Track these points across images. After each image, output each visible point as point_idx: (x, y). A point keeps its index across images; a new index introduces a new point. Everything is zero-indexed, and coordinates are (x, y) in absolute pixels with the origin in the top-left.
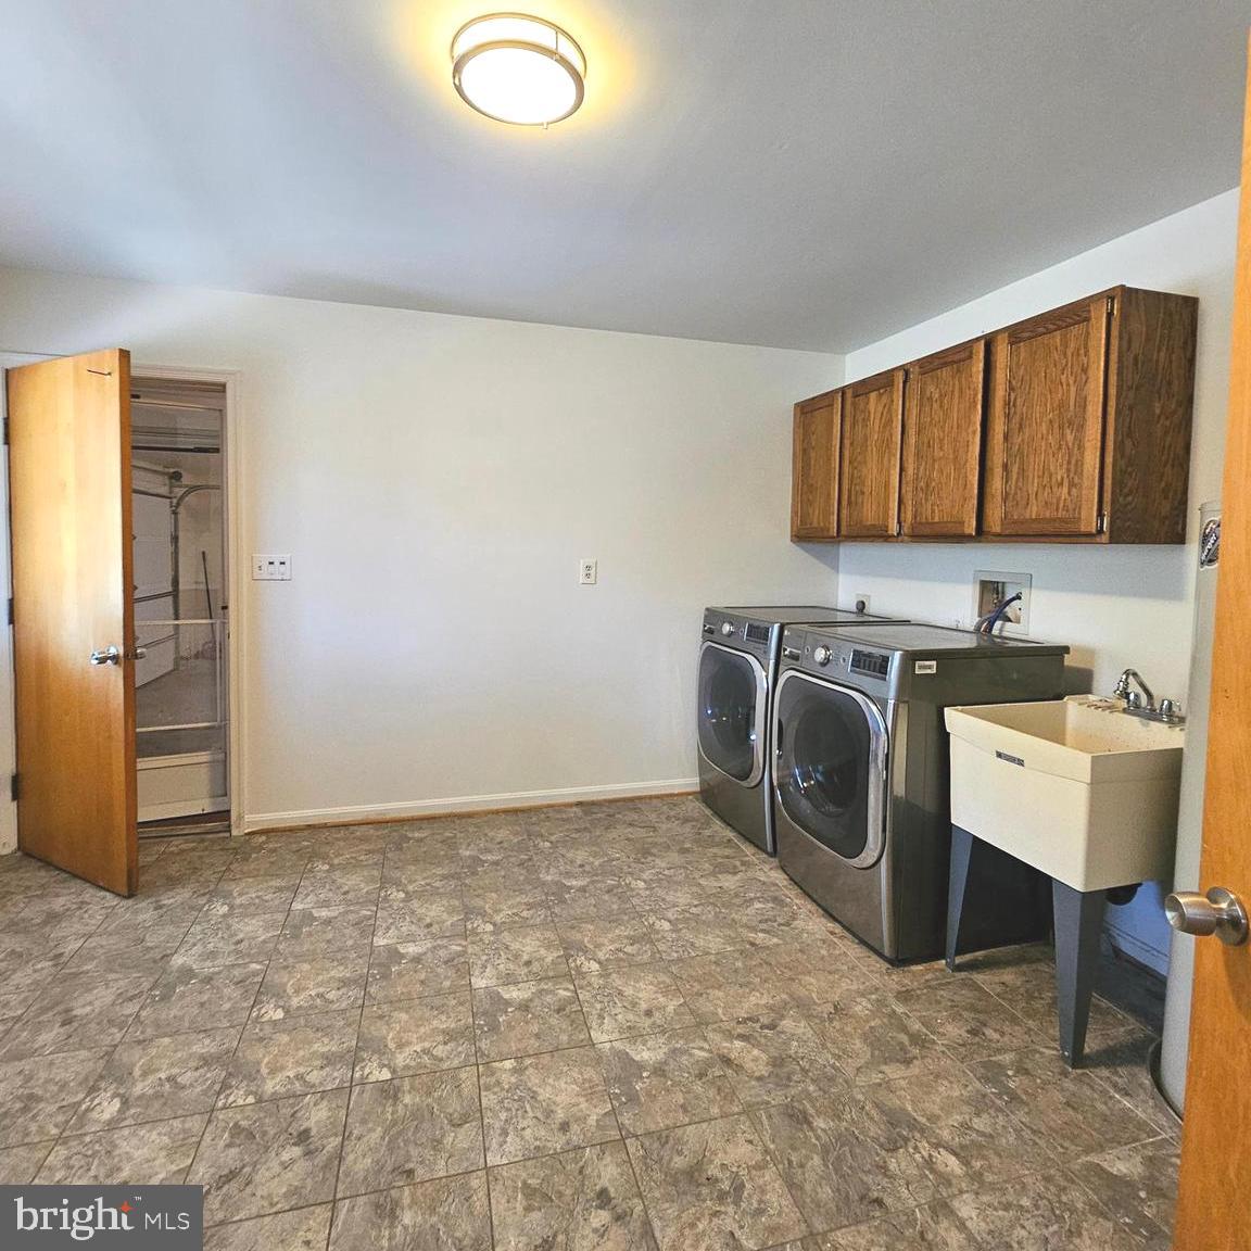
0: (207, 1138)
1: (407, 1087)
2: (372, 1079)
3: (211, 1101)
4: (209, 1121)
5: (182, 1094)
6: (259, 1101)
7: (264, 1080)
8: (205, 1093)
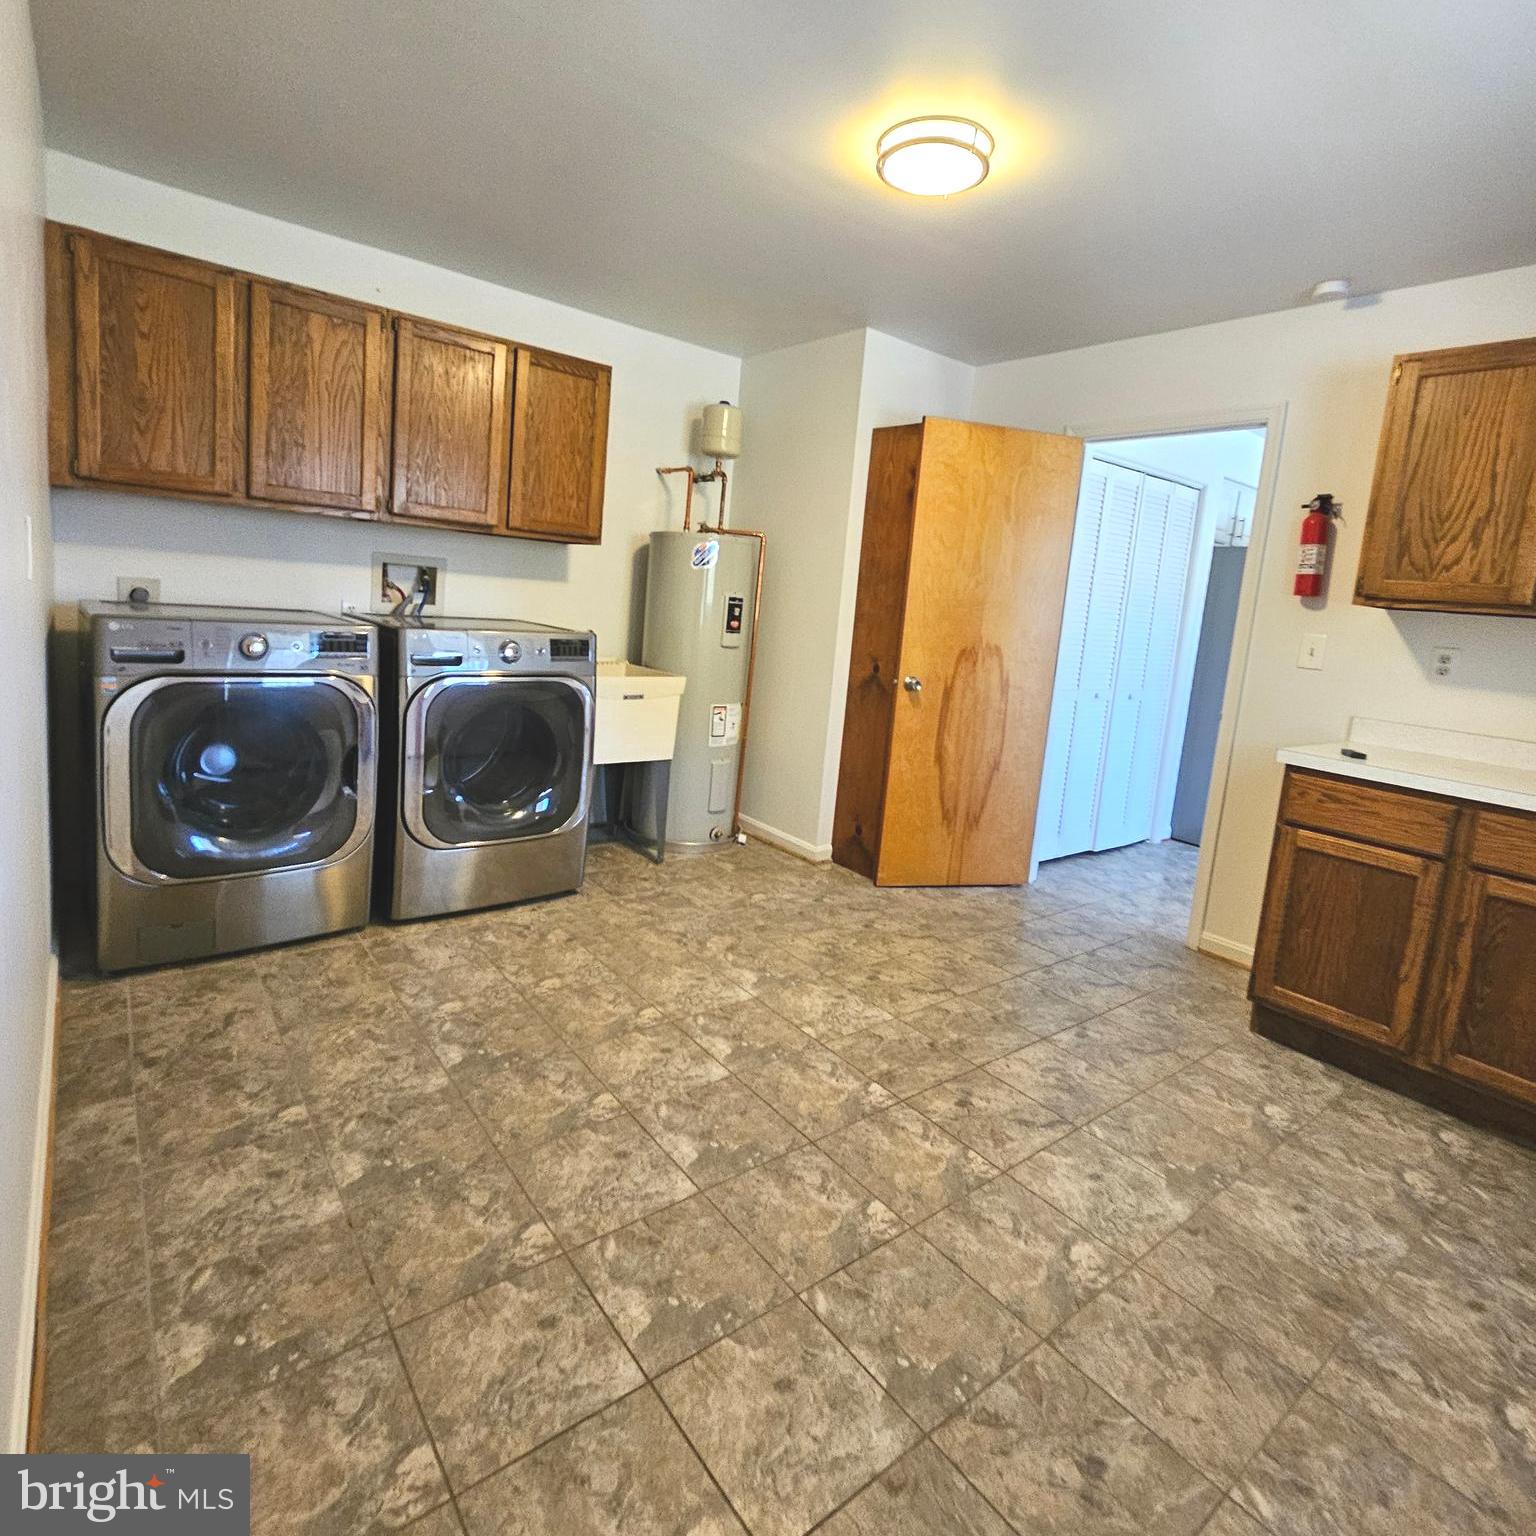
0: (1023, 1155)
1: (875, 1071)
2: (885, 1092)
3: (1000, 1181)
4: (1011, 1167)
5: (1016, 1208)
6: (967, 1148)
7: (949, 1160)
8: (998, 1192)
